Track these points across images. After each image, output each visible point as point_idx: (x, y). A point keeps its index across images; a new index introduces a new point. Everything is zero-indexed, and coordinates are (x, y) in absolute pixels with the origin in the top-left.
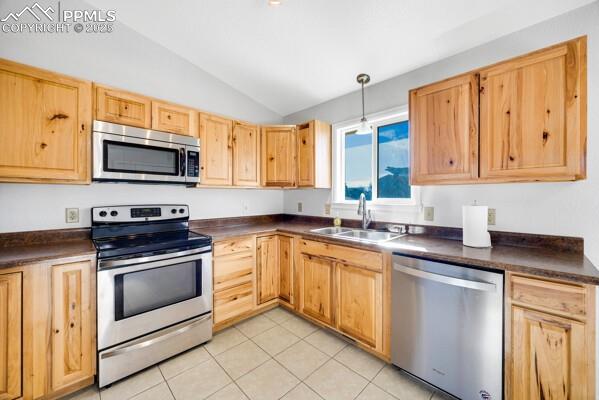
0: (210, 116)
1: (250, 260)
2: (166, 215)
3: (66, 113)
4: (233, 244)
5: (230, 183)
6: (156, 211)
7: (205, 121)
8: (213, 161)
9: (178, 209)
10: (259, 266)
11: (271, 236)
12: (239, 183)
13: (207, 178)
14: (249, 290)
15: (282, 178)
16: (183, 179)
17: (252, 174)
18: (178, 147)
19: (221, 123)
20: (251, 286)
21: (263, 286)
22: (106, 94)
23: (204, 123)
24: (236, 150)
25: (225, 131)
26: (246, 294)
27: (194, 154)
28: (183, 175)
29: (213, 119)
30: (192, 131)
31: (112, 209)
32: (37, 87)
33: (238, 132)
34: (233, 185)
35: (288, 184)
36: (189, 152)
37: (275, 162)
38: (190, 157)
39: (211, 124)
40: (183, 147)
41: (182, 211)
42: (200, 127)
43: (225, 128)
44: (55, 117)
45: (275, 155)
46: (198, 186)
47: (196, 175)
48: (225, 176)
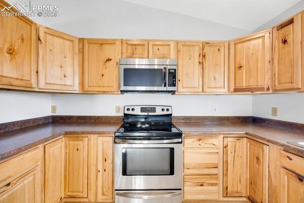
0: (185, 42)
1: (217, 156)
2: (159, 112)
3: (111, 58)
4: (200, 140)
5: (200, 90)
6: (153, 110)
7: (182, 47)
8: (187, 75)
9: (165, 108)
10: (226, 163)
11: (239, 138)
12: (207, 90)
13: (183, 88)
14: (215, 182)
15: (253, 84)
16: (165, 89)
17: (220, 83)
18: (162, 67)
19: (194, 46)
20: (217, 178)
21: (230, 182)
22: (126, 43)
23: (181, 48)
24: (206, 65)
25: (196, 51)
26: (212, 185)
27: (173, 71)
28: (165, 86)
29: (187, 44)
30: (173, 55)
31: (132, 107)
32: (101, 48)
33: (207, 50)
34: (203, 92)
35: (262, 89)
36: (169, 70)
37: (244, 70)
38: (170, 73)
39: (185, 47)
40: (165, 66)
41: (168, 110)
42: (178, 51)
43: (197, 49)
44: (107, 60)
45: (244, 63)
46: (176, 93)
47: (174, 85)
48: (196, 85)
